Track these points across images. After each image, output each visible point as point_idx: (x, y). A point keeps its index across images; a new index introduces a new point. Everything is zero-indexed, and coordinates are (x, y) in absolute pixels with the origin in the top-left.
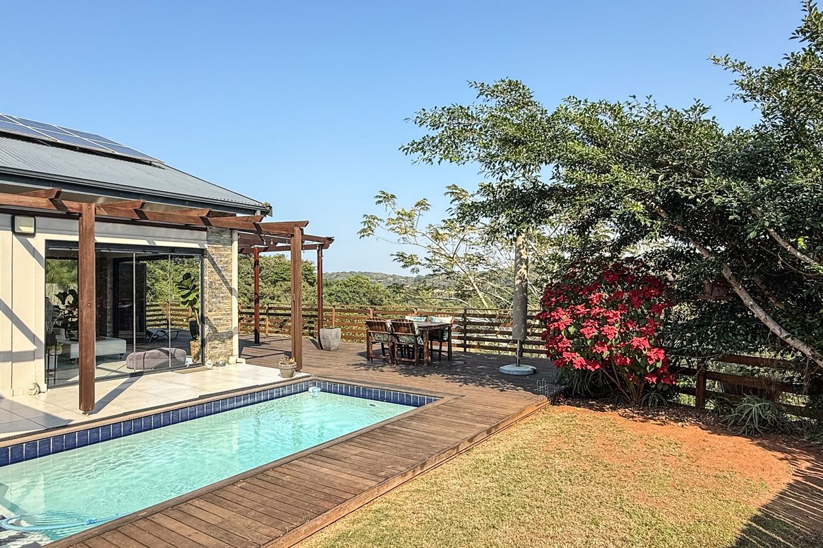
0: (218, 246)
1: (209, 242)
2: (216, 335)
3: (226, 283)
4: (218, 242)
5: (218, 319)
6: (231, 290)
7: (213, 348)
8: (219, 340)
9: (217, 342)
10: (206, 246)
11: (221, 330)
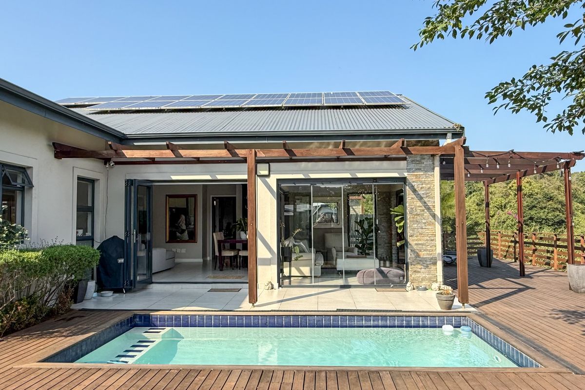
0: (418, 173)
1: (409, 170)
2: (419, 260)
3: (429, 209)
4: (420, 169)
5: (420, 244)
6: (434, 216)
7: (415, 271)
8: (422, 265)
9: (419, 266)
10: (406, 174)
11: (423, 254)
